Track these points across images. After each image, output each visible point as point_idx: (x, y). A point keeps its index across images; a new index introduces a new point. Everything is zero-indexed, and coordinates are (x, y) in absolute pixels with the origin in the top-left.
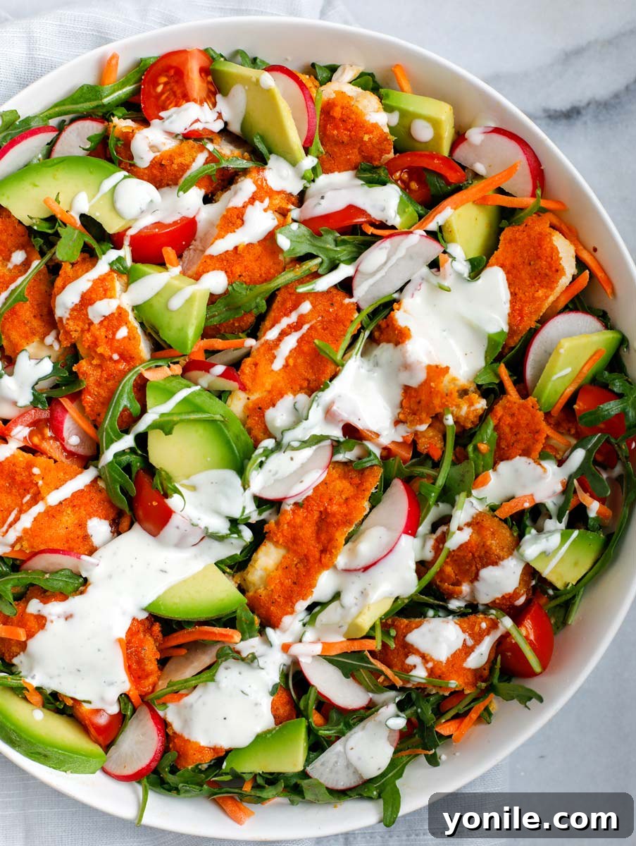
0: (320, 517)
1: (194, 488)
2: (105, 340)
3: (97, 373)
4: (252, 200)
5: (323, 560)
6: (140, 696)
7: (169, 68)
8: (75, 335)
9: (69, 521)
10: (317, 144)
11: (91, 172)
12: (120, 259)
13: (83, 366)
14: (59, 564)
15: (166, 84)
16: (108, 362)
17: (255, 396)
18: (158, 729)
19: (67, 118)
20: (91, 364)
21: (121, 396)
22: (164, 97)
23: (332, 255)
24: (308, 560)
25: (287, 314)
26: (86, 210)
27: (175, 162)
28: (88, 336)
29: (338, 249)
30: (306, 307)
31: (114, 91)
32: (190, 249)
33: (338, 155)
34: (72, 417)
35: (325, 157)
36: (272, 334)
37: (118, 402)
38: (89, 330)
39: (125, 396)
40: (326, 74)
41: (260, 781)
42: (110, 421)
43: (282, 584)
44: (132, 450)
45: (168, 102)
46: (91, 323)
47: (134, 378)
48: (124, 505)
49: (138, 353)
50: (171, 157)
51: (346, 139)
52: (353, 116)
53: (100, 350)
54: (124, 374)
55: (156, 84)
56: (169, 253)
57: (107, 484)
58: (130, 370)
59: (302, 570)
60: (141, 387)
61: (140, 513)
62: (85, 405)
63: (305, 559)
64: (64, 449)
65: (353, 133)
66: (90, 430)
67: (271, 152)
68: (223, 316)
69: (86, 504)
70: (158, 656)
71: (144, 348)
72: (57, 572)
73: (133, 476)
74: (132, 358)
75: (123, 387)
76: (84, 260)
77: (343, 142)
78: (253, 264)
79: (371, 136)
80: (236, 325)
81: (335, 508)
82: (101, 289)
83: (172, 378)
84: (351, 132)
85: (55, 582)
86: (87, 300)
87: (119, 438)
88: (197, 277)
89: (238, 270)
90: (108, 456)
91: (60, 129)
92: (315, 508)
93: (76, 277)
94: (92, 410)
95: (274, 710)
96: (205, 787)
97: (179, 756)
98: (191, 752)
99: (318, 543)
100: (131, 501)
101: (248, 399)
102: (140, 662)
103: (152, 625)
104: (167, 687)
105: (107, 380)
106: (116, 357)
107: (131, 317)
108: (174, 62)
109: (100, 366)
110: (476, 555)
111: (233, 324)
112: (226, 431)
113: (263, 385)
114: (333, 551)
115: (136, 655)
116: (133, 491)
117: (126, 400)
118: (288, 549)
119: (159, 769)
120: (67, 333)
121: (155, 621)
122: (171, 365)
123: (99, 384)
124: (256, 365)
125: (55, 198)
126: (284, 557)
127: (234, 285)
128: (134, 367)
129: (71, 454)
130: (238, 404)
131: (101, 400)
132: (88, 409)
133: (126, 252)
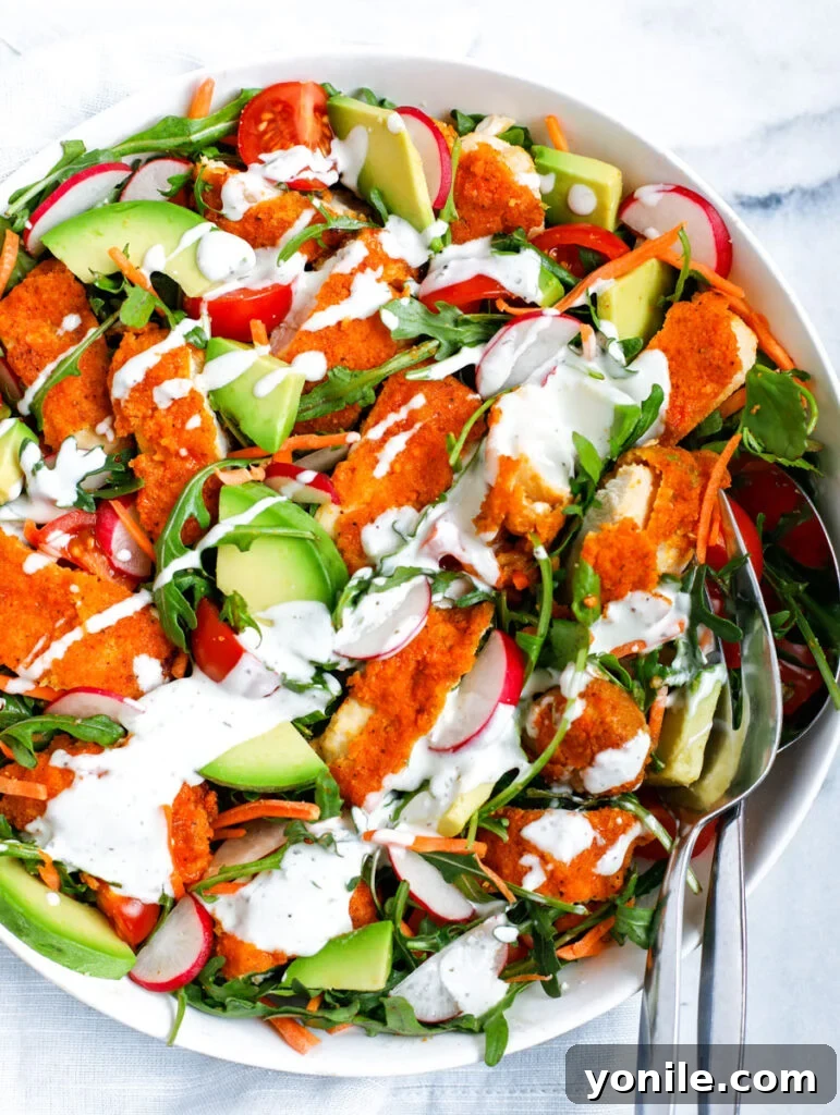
0: (417, 669)
1: (271, 623)
2: (171, 430)
3: (159, 472)
4: (363, 267)
5: (420, 722)
6: (185, 884)
7: (276, 102)
8: (134, 422)
9: (112, 656)
10: (450, 207)
11: (170, 221)
12: (197, 331)
13: (142, 462)
14: (95, 708)
15: (271, 122)
16: (174, 459)
17: (350, 509)
18: (205, 927)
19: (143, 156)
20: (152, 460)
21: (187, 501)
22: (267, 137)
23: (452, 336)
24: (400, 721)
25: (395, 409)
26: (161, 268)
27: (275, 216)
28: (151, 423)
29: (459, 329)
30: (418, 401)
31: (205, 127)
32: (280, 328)
33: (476, 221)
34: (124, 525)
35: (459, 223)
36: (375, 433)
37: (183, 508)
38: (152, 417)
39: (192, 500)
40: (469, 124)
41: (328, 999)
42: (172, 532)
43: (367, 752)
44: (196, 572)
45: (273, 143)
46: (155, 409)
47: (204, 479)
48: (181, 640)
49: (213, 450)
50: (269, 209)
51: (487, 203)
52: (498, 174)
53: (164, 442)
54: (193, 473)
55: (259, 121)
56: (258, 327)
57: (161, 614)
58: (199, 470)
59: (393, 735)
60: (213, 492)
61: (201, 652)
62: (141, 511)
63: (397, 721)
64: (111, 565)
65: (496, 196)
66: (144, 543)
67: (390, 212)
68: (318, 409)
69: (134, 636)
70: (211, 835)
71: (219, 445)
72: (91, 718)
73: (196, 603)
74: (204, 455)
75: (190, 491)
76: (151, 330)
77: (483, 206)
78: (360, 344)
79: (519, 202)
80: (335, 421)
81: (435, 657)
82: (171, 367)
83: (253, 484)
84: (493, 193)
85: (88, 730)
86: (152, 379)
87: (182, 553)
88: (289, 359)
89: (340, 351)
90: (165, 577)
91: (135, 167)
92: (411, 656)
93: (141, 350)
94: (149, 518)
95: (353, 910)
96: (259, 1004)
97: (228, 963)
98: (244, 956)
99: (414, 700)
100: (191, 636)
101: (342, 512)
102: (188, 839)
103: (207, 793)
104: (220, 874)
105: (171, 481)
106: (184, 452)
107: (206, 404)
108: (284, 95)
109: (162, 463)
110: (592, 734)
111: (331, 421)
112: (317, 554)
113: (361, 495)
114: (432, 710)
115: (183, 830)
116: (194, 624)
117: (192, 505)
118: (376, 708)
119: (201, 979)
120: (125, 419)
121: (211, 789)
122: (252, 467)
123: (160, 485)
124: (353, 470)
125: (122, 250)
126: (371, 719)
127: (335, 370)
128: (205, 467)
129: (119, 573)
130: (329, 518)
131: (162, 505)
132: (143, 516)
133: (205, 322)
